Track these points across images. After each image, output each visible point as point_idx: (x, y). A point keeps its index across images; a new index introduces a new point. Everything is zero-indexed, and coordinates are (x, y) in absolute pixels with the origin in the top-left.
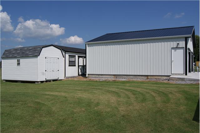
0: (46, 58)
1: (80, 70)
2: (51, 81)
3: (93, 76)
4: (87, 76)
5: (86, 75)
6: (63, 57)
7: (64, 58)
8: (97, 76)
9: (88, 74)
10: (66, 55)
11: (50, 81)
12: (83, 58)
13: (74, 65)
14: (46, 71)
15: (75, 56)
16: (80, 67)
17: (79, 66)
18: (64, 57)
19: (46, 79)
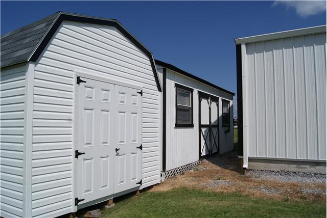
0: (79, 81)
1: (203, 142)
2: (106, 203)
3: (271, 165)
4: (245, 166)
5: (241, 161)
6: (156, 88)
7: (162, 93)
8: (293, 168)
9: (250, 160)
10: (167, 80)
11: (100, 205)
12: (209, 100)
13: (190, 123)
14: (77, 154)
15: (192, 91)
16: (203, 130)
17: (201, 126)
18: (160, 90)
19: (77, 201)
